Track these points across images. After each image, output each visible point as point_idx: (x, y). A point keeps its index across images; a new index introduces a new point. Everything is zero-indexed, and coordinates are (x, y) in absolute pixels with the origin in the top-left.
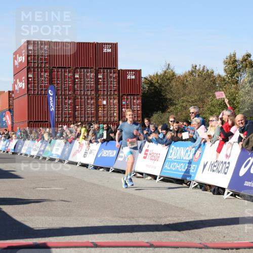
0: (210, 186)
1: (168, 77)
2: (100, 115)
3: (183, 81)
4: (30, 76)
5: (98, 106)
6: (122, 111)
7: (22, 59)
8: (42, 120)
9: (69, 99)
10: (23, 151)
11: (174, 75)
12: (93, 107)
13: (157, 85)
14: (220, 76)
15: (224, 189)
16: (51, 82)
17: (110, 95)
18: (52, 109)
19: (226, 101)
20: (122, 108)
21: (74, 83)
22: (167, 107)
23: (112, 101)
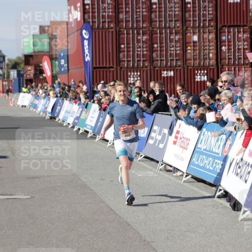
2: (189, 56)
4: (87, 1)
5: (186, 43)
6: (221, 50)
8: (104, 65)
9: (144, 34)
12: (178, 45)
16: (117, 9)
17: (203, 27)
20: (221, 47)
21: (150, 10)
23: (206, 36)
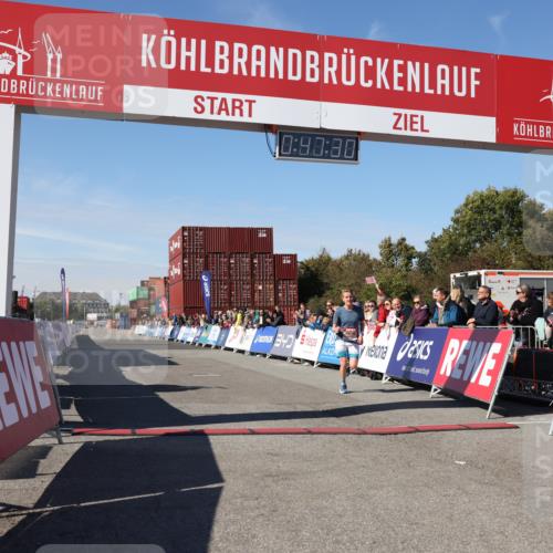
0: (368, 371)
1: (324, 261)
2: (256, 300)
3: (339, 265)
4: (186, 261)
5: (254, 291)
6: (278, 296)
7: (177, 245)
8: (197, 306)
9: (225, 284)
10: (180, 338)
11: (329, 259)
12: (249, 292)
13: (313, 269)
14: (375, 260)
15: (382, 374)
16: (206, 267)
17: (266, 280)
18: (208, 295)
19: (377, 286)
20: (278, 293)
21: (229, 268)
22: (323, 292)
23: (268, 286)
